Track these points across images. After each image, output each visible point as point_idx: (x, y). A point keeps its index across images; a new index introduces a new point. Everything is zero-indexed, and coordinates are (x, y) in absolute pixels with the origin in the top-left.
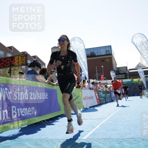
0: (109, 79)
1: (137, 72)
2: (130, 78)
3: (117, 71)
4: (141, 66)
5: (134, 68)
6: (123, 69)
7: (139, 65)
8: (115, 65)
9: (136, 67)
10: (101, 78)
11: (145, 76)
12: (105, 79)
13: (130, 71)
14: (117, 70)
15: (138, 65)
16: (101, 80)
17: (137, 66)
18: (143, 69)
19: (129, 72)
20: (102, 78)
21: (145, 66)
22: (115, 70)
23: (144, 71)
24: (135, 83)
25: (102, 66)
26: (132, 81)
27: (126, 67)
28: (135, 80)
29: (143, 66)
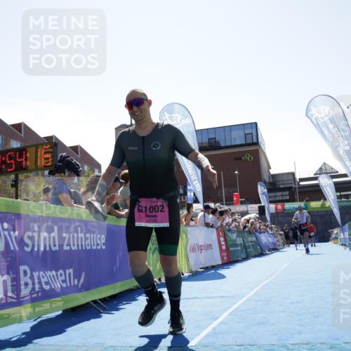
0: (251, 203)
1: (318, 186)
2: (301, 200)
3: (270, 183)
4: (328, 171)
5: (312, 176)
6: (285, 179)
7: (323, 168)
8: (267, 170)
9: (315, 174)
10: (233, 200)
11: (338, 194)
12: (242, 203)
13: (302, 183)
14: (271, 180)
15: (321, 169)
16: (233, 204)
17: (318, 172)
18: (333, 177)
19: (299, 185)
20: (235, 199)
21: (337, 172)
22: (267, 181)
23: (336, 184)
24: (314, 212)
25: (236, 172)
26: (306, 207)
27: (293, 174)
28: (315, 205)
29: (334, 171)
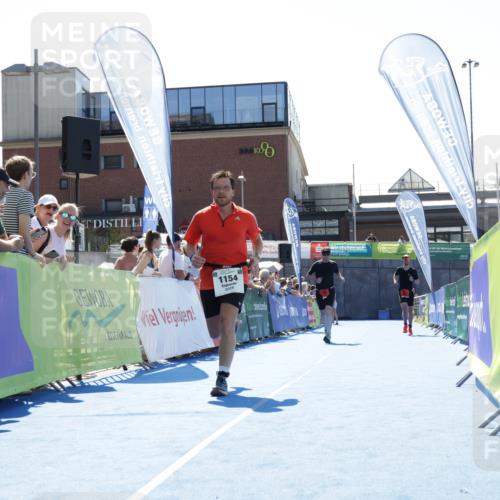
1: (395, 212)
2: (360, 238)
3: (304, 202)
4: (415, 186)
5: (385, 192)
6: (333, 196)
7: (407, 179)
8: (300, 176)
9: (390, 191)
11: (432, 230)
13: (364, 206)
14: (307, 197)
15: (402, 180)
17: (397, 187)
18: (423, 198)
19: (359, 208)
21: (433, 189)
22: (300, 197)
23: (427, 211)
24: (382, 261)
25: (241, 177)
26: (369, 252)
27: (350, 188)
28: (386, 248)
29: (426, 186)
